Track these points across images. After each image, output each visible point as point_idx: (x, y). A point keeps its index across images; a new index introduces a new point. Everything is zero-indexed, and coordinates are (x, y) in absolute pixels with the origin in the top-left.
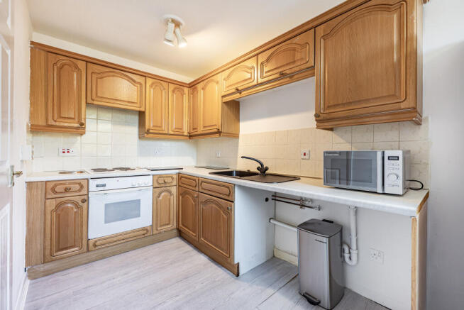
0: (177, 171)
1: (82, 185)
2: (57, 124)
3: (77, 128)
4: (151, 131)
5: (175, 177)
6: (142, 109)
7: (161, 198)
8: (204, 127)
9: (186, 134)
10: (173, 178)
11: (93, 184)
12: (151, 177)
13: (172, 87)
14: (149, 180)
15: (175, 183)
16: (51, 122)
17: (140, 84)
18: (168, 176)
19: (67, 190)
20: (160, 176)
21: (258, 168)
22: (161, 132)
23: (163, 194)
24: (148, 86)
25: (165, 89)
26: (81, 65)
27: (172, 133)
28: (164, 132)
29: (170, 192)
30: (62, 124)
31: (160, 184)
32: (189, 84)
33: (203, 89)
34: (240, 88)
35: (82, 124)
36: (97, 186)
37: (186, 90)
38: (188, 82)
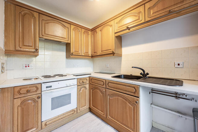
0: (89, 76)
1: (37, 87)
2: (22, 49)
3: (34, 52)
4: (74, 54)
5: (88, 79)
6: (69, 42)
7: (81, 91)
8: (102, 51)
9: (90, 55)
10: (87, 80)
11: (44, 86)
12: (76, 80)
13: (83, 30)
14: (75, 82)
15: (88, 82)
16: (18, 48)
17: (68, 28)
18: (85, 79)
19: (28, 91)
20: (81, 79)
21: (141, 74)
22: (78, 54)
23: (82, 89)
24: (72, 29)
25: (80, 31)
26: (36, 15)
27: (84, 55)
28: (80, 54)
29: (85, 87)
30: (25, 50)
31: (80, 83)
33: (101, 31)
34: (129, 27)
35: (37, 50)
36: (47, 87)
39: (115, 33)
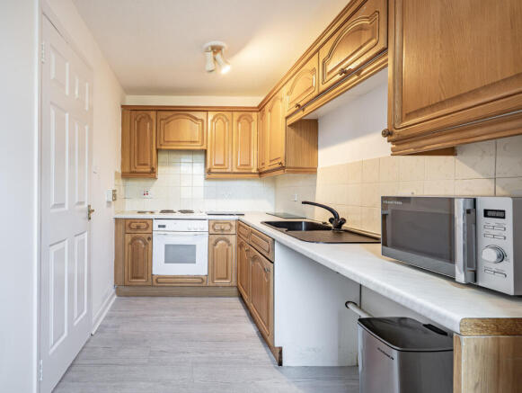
0: (237, 217)
1: (147, 224)
2: (137, 170)
3: (150, 173)
4: (213, 171)
5: (234, 224)
6: (204, 147)
7: (217, 247)
8: (271, 161)
10: (231, 225)
11: (156, 224)
12: (207, 222)
13: (236, 115)
14: (205, 225)
15: (233, 231)
16: (133, 169)
17: (202, 121)
18: (225, 222)
19: (138, 228)
20: (217, 222)
21: (331, 220)
22: (224, 171)
23: (220, 242)
24: (209, 120)
25: (228, 120)
26: (153, 114)
27: (237, 171)
28: (228, 171)
29: (228, 241)
31: (217, 232)
32: (258, 107)
33: (270, 111)
34: (301, 104)
35: (153, 169)
36: (159, 226)
37: (254, 115)
38: (256, 106)
39: (287, 118)
